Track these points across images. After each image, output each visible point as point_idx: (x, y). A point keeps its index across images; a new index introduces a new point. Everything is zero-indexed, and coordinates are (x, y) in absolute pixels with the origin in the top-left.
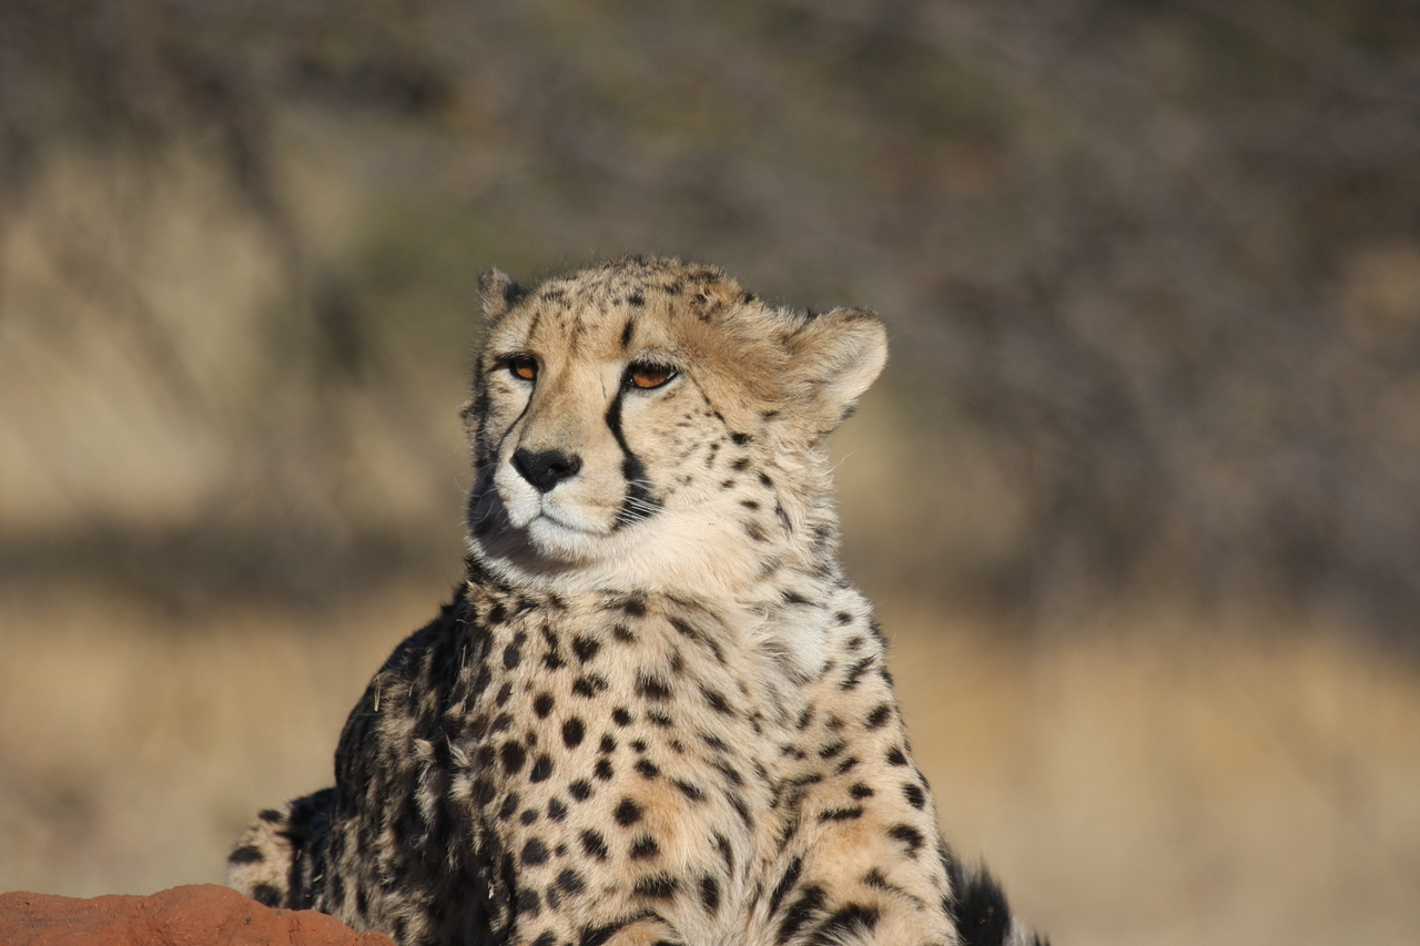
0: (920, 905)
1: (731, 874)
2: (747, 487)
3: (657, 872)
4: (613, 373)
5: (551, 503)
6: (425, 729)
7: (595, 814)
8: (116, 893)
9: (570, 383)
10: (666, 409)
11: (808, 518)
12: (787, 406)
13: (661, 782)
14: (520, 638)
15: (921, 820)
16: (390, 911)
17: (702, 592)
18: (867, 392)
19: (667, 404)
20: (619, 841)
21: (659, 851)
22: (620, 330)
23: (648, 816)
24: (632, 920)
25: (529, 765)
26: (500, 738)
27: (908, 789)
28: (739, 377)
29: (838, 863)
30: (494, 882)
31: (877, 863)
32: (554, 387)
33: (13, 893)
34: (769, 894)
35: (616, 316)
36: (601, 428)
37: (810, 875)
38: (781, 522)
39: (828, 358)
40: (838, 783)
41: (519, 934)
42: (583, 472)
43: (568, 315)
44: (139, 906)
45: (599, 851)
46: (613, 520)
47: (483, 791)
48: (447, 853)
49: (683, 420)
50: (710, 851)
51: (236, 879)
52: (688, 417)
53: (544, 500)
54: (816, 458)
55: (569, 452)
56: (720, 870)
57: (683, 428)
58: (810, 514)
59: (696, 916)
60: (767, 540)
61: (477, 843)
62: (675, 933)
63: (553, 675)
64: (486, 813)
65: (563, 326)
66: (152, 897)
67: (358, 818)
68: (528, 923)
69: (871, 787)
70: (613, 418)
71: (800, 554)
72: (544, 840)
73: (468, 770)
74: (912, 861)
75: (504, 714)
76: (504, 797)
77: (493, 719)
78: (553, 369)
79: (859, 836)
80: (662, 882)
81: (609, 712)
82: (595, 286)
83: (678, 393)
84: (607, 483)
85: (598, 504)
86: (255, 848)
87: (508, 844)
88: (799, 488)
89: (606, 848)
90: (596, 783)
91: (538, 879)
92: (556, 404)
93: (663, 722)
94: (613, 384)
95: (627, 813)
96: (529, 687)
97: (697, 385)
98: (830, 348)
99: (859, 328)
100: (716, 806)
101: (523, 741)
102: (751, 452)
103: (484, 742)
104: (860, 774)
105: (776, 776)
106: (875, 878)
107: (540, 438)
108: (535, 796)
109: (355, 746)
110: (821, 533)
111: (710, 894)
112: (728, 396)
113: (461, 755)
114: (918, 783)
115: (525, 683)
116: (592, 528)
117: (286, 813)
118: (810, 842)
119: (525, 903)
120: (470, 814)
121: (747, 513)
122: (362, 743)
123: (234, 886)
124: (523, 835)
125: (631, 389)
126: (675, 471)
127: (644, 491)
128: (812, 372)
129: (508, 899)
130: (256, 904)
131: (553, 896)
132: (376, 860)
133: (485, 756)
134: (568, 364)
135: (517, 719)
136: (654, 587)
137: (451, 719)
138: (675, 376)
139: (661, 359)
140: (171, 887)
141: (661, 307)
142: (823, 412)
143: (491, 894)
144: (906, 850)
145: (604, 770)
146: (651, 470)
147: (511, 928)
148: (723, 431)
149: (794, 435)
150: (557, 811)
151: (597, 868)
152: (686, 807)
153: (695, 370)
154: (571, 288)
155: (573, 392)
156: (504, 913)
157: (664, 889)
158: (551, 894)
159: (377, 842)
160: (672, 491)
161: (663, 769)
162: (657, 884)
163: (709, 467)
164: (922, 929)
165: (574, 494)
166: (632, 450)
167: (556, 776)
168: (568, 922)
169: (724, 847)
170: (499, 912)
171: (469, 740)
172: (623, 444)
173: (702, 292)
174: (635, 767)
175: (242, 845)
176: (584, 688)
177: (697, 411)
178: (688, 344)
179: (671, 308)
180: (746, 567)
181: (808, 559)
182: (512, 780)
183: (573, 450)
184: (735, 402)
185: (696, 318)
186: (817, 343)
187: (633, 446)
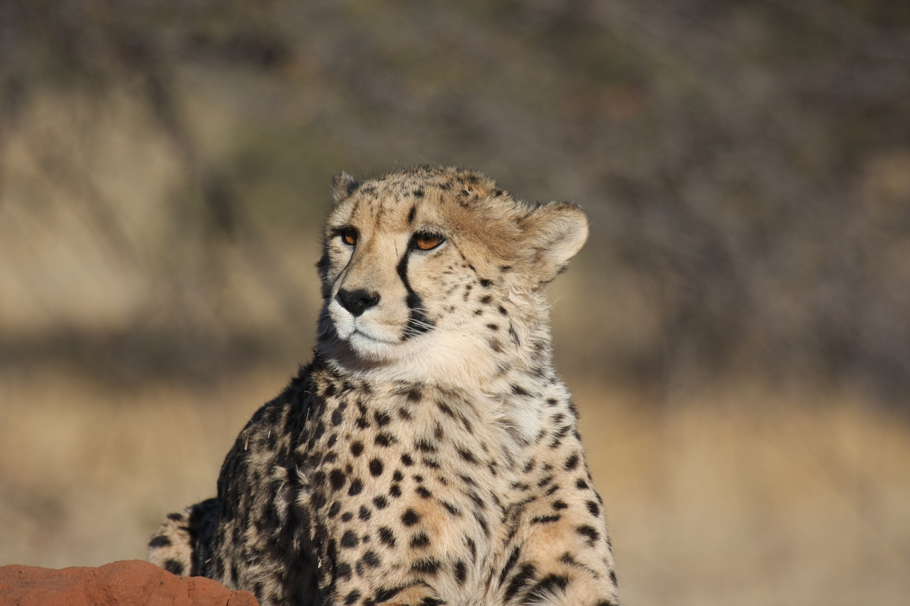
0: (596, 576)
1: (474, 562)
2: (491, 315)
3: (427, 557)
4: (403, 240)
5: (361, 323)
6: (281, 460)
7: (390, 517)
8: (78, 566)
9: (375, 246)
10: (436, 263)
11: (531, 336)
12: (517, 264)
13: (432, 501)
14: (343, 406)
15: (597, 523)
16: (251, 579)
17: (460, 384)
18: (574, 257)
19: (437, 260)
20: (403, 535)
21: (430, 544)
22: (407, 212)
23: (424, 521)
24: (409, 585)
25: (347, 486)
26: (329, 467)
27: (589, 504)
28: (485, 242)
29: (544, 549)
30: (322, 558)
31: (569, 549)
32: (365, 249)
33: (11, 566)
34: (499, 573)
35: (405, 204)
36: (393, 275)
37: (525, 557)
38: (513, 339)
39: (546, 233)
40: (545, 500)
41: (337, 590)
42: (381, 303)
43: (375, 202)
44: (92, 574)
45: (390, 541)
46: (401, 334)
47: (318, 501)
48: (292, 539)
49: (447, 270)
50: (463, 546)
51: (154, 557)
52: (451, 268)
53: (357, 322)
54: (537, 298)
55: (371, 290)
56: (468, 559)
57: (447, 275)
58: (533, 334)
59: (451, 585)
60: (503, 352)
61: (313, 532)
62: (436, 594)
63: (363, 432)
64: (319, 514)
65: (372, 210)
66: (100, 568)
67: (233, 521)
68: (343, 584)
69: (566, 503)
70: (402, 269)
71: (524, 360)
72: (356, 532)
73: (308, 487)
74: (591, 548)
75: (332, 452)
76: (331, 504)
77: (325, 455)
78: (365, 237)
79: (558, 532)
80: (430, 564)
81: (399, 457)
82: (395, 184)
83: (444, 252)
84: (395, 310)
85: (391, 324)
86: (166, 537)
87: (332, 534)
88: (525, 317)
89: (395, 540)
90: (390, 499)
91: (350, 556)
92: (364, 260)
93: (434, 465)
94: (402, 247)
95: (410, 518)
96: (348, 437)
97: (457, 247)
98: (547, 227)
99: (567, 215)
100: (467, 520)
101: (344, 470)
102: (493, 292)
103: (318, 469)
104: (559, 495)
105: (506, 502)
106: (567, 558)
107: (353, 282)
108: (352, 505)
109: (230, 476)
110: (539, 346)
111: (460, 572)
112: (477, 255)
113: (304, 477)
114: (595, 500)
115: (345, 434)
116: (387, 339)
117: (186, 515)
118: (525, 537)
119: (342, 571)
120: (309, 515)
121: (490, 333)
122: (235, 473)
123: (152, 561)
124: (342, 528)
125: (415, 250)
126: (443, 303)
127: (422, 316)
128: (535, 242)
129: (331, 569)
130: (167, 572)
131: (360, 567)
132: (244, 546)
133: (319, 478)
134: (374, 234)
135: (340, 456)
136: (429, 380)
137: (299, 454)
138: (442, 242)
139: (433, 230)
140: (112, 562)
141: (435, 198)
142: (543, 269)
143: (320, 565)
144: (587, 542)
145: (395, 491)
146: (426, 302)
147: (332, 588)
148: (473, 276)
149: (522, 283)
150: (365, 514)
151: (388, 552)
152: (448, 518)
153: (456, 238)
154: (379, 185)
155: (376, 252)
156: (328, 579)
157: (431, 568)
158: (359, 566)
159: (245, 534)
160: (441, 317)
161: (434, 494)
162: (427, 565)
163: (466, 301)
164: (597, 590)
165: (375, 317)
166: (413, 289)
167: (365, 493)
168: (368, 585)
169: (471, 544)
170: (324, 577)
171: (309, 467)
172: (407, 285)
173: (466, 189)
174: (416, 491)
175: (157, 535)
176: (383, 440)
177: (456, 264)
178: (450, 221)
179: (442, 198)
180: (488, 368)
181: (529, 364)
182: (336, 494)
183: (375, 289)
184: (482, 259)
185: (458, 205)
186: (538, 224)
187: (414, 286)
